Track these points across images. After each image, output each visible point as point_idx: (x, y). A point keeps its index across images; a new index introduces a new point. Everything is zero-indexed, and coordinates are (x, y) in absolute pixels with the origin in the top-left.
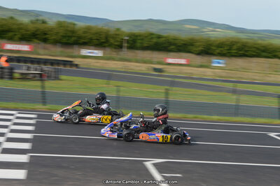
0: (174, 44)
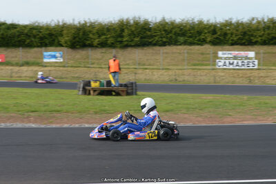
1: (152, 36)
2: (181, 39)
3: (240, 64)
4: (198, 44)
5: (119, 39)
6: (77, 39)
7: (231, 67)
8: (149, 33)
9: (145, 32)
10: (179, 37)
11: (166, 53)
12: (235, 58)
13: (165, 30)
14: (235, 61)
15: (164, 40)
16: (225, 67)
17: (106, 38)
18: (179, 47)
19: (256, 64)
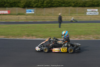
0: (8, 3)
1: (53, 4)
2: (63, 5)
3: (93, 13)
5: (42, 5)
6: (27, 4)
7: (91, 14)
8: (53, 2)
9: (51, 2)
11: (59, 10)
12: (92, 11)
13: (58, 2)
15: (58, 5)
19: (98, 13)
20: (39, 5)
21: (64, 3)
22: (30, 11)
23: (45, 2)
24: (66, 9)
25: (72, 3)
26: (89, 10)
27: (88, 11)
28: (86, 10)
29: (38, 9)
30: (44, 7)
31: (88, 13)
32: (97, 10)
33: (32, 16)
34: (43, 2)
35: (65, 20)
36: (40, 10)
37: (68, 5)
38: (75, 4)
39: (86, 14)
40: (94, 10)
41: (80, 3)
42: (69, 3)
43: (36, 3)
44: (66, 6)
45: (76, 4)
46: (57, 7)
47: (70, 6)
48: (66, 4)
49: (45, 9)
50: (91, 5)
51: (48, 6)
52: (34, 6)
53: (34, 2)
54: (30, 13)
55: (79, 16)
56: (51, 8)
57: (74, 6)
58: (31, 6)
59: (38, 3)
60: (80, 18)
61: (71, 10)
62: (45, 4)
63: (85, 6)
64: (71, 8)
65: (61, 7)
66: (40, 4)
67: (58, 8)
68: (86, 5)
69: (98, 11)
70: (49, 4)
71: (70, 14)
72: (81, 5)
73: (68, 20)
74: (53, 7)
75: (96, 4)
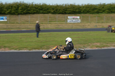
1: (30, 10)
2: (41, 11)
3: (75, 21)
4: (47, 14)
5: (16, 11)
7: (72, 22)
8: (29, 9)
9: (27, 8)
10: (40, 11)
12: (73, 19)
13: (35, 8)
14: (74, 20)
15: (35, 11)
16: (70, 22)
17: (11, 11)
18: (40, 15)
19: (80, 21)
20: (13, 12)
21: (42, 10)
22: (3, 19)
23: (20, 8)
24: (45, 16)
25: (50, 9)
26: (70, 17)
27: (69, 19)
28: (68, 17)
29: (12, 16)
30: (19, 14)
31: (69, 21)
32: (78, 17)
33: (4, 24)
34: (17, 8)
35: (44, 28)
36: (13, 17)
37: (47, 12)
38: (54, 10)
39: (67, 21)
40: (76, 17)
41: (60, 10)
42: (48, 9)
43: (9, 9)
44: (45, 13)
45: (56, 11)
46: (34, 13)
47: (49, 13)
48: (44, 10)
49: (20, 16)
50: (72, 12)
51: (24, 12)
52: (6, 13)
53: (6, 8)
54: (2, 20)
55: (59, 24)
56: (27, 15)
57: (53, 13)
58: (3, 12)
59: (11, 9)
60: (60, 27)
61: (50, 17)
62: (20, 11)
63: (65, 13)
64: (50, 15)
65: (38, 14)
66: (14, 10)
67: (35, 15)
68: (67, 12)
69: (80, 18)
70: (24, 10)
71: (50, 22)
72: (61, 11)
73: (47, 28)
74: (30, 13)
75: (77, 11)
